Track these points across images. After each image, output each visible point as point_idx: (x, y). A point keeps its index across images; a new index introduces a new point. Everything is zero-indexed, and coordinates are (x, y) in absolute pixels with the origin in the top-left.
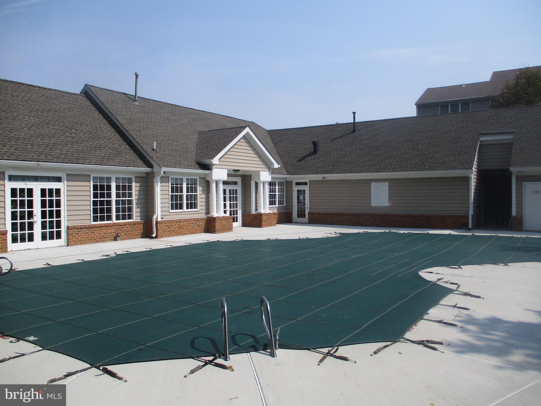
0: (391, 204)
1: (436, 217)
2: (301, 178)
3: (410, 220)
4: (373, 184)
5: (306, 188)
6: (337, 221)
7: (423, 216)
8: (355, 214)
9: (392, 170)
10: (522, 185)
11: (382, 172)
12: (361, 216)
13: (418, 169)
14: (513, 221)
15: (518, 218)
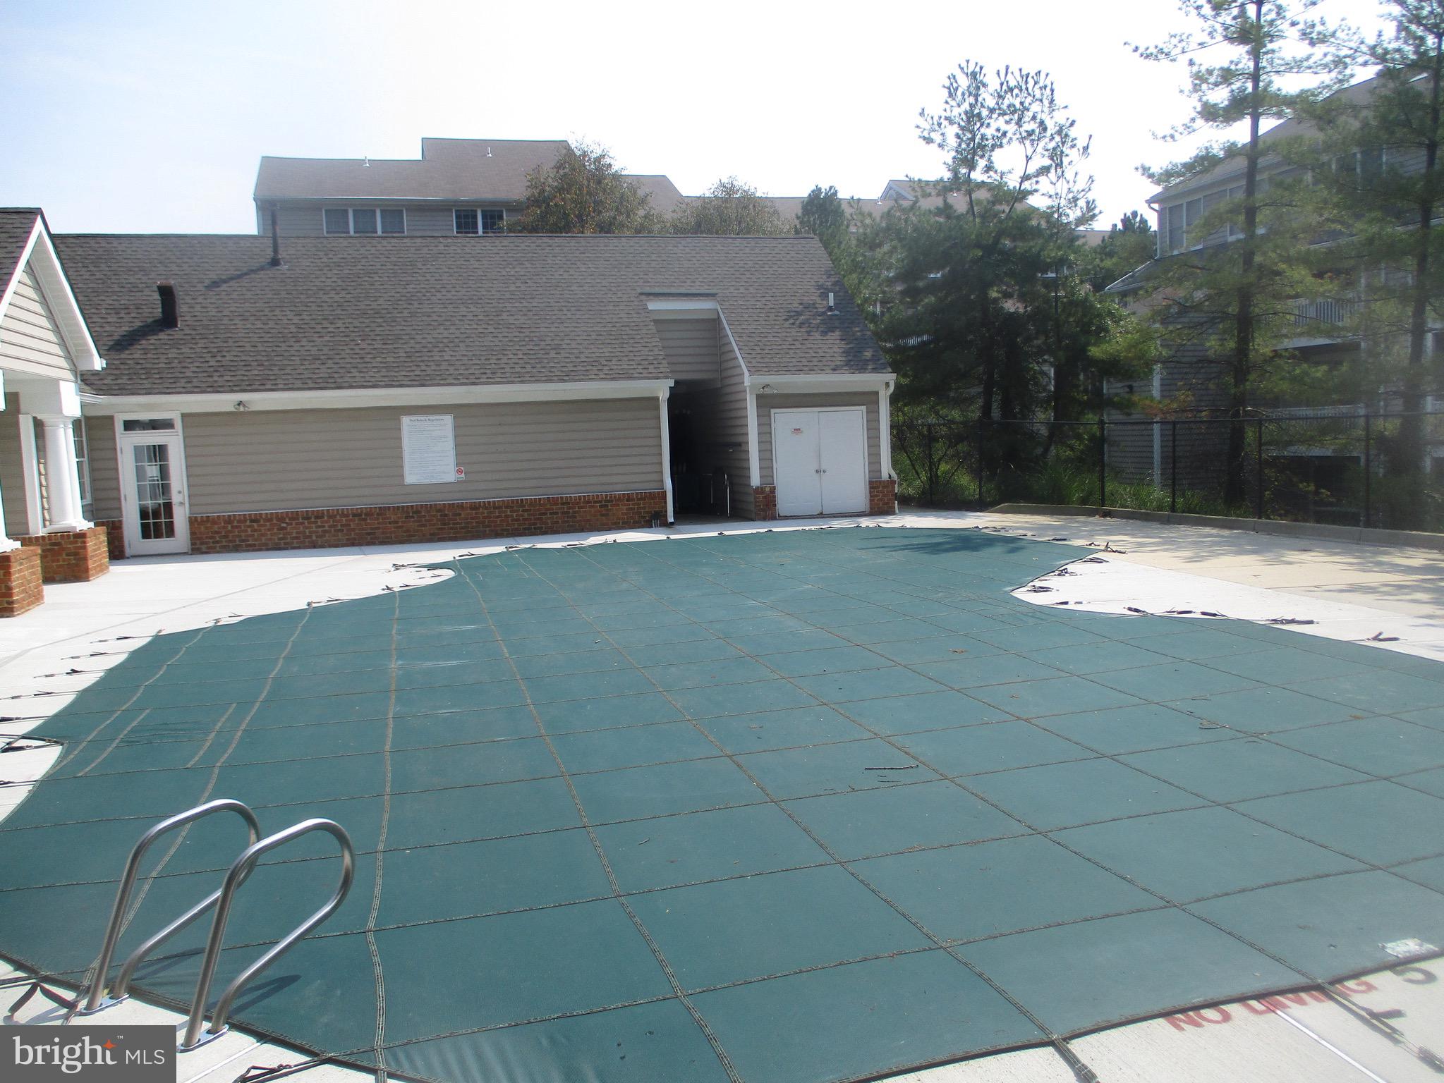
0: (463, 475)
1: (589, 502)
2: (149, 407)
4: (406, 421)
5: (174, 441)
6: (297, 538)
8: (359, 511)
9: (465, 381)
10: (770, 416)
11: (439, 385)
12: (378, 514)
13: (537, 378)
14: (755, 498)
15: (767, 489)
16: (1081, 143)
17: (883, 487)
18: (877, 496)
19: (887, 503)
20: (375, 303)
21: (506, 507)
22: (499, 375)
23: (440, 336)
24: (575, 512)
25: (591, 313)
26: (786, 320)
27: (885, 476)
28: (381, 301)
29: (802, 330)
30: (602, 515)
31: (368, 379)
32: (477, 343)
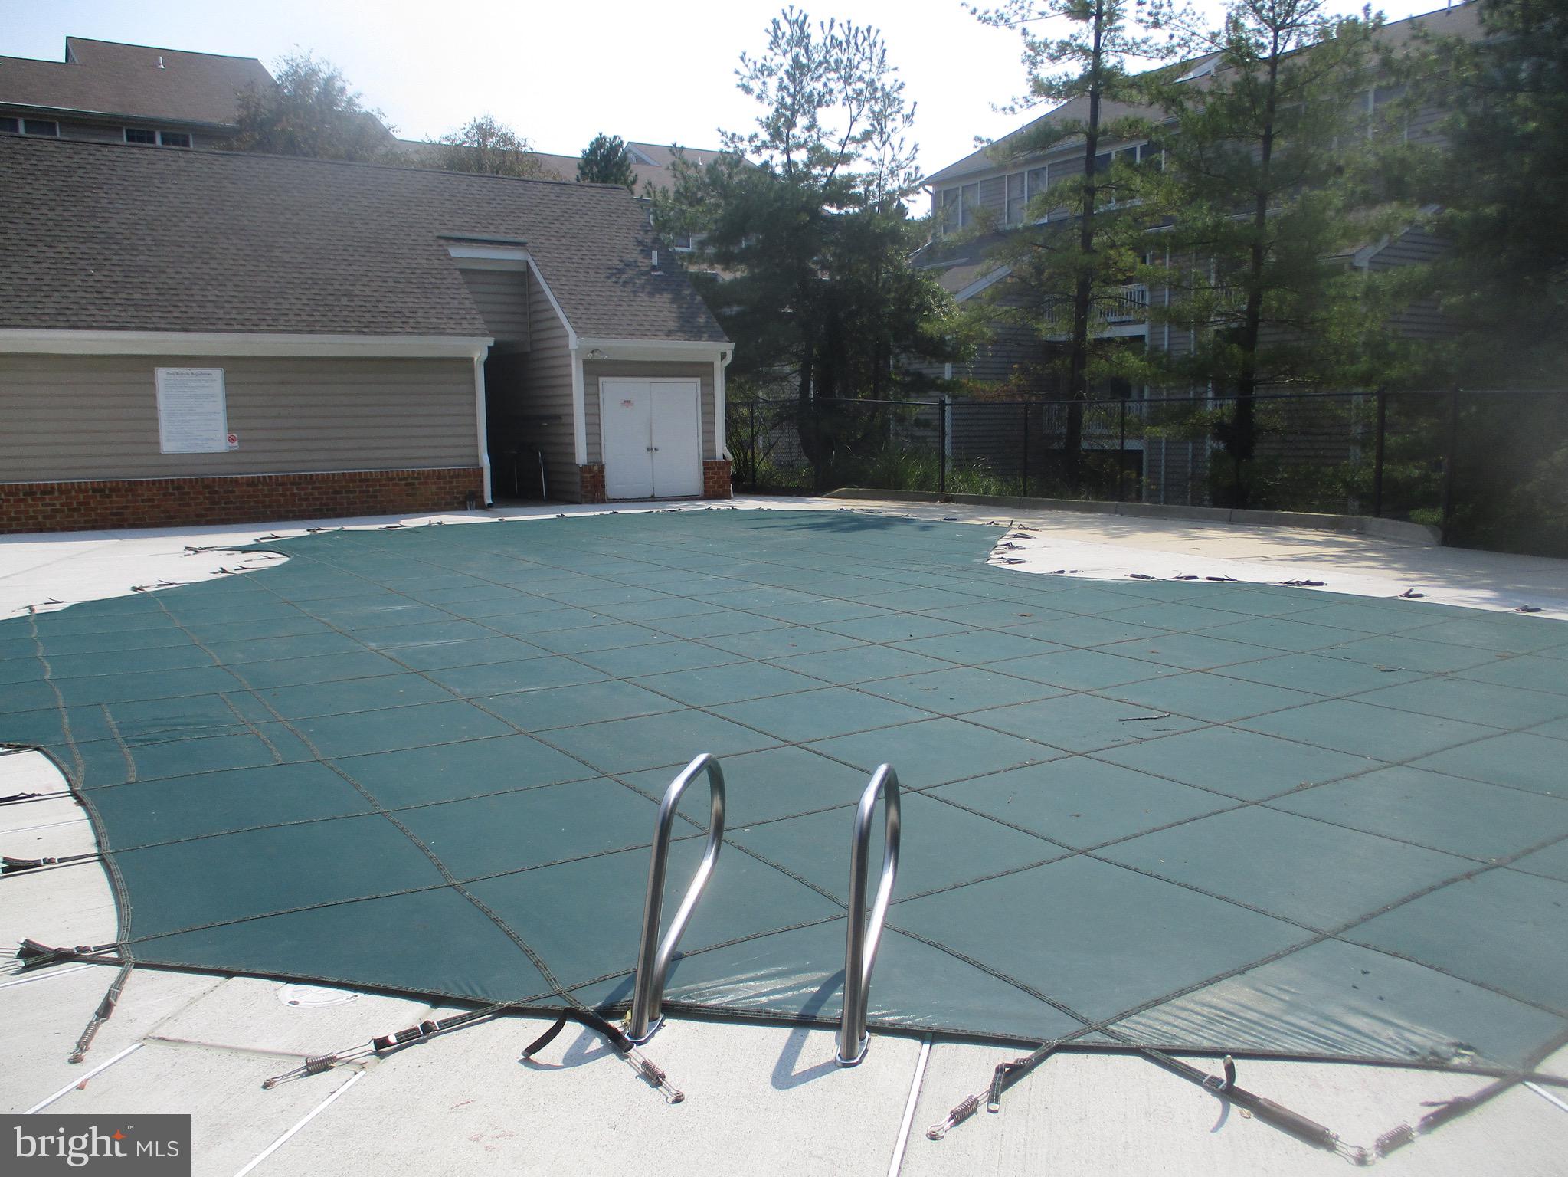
0: (236, 444)
1: (392, 479)
3: (311, 494)
4: (162, 374)
7: (351, 478)
8: (102, 485)
9: (240, 327)
10: (598, 385)
11: (207, 330)
12: (126, 491)
13: (330, 329)
14: (582, 477)
15: (596, 468)
16: (907, 110)
17: (718, 468)
18: (711, 478)
19: (722, 486)
20: (106, 225)
21: (292, 484)
22: (282, 322)
23: (198, 271)
24: (375, 491)
25: (382, 255)
26: (608, 278)
27: (719, 456)
28: (113, 223)
29: (626, 289)
30: (408, 495)
31: (112, 318)
32: (249, 284)
